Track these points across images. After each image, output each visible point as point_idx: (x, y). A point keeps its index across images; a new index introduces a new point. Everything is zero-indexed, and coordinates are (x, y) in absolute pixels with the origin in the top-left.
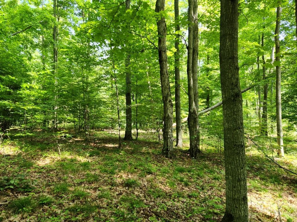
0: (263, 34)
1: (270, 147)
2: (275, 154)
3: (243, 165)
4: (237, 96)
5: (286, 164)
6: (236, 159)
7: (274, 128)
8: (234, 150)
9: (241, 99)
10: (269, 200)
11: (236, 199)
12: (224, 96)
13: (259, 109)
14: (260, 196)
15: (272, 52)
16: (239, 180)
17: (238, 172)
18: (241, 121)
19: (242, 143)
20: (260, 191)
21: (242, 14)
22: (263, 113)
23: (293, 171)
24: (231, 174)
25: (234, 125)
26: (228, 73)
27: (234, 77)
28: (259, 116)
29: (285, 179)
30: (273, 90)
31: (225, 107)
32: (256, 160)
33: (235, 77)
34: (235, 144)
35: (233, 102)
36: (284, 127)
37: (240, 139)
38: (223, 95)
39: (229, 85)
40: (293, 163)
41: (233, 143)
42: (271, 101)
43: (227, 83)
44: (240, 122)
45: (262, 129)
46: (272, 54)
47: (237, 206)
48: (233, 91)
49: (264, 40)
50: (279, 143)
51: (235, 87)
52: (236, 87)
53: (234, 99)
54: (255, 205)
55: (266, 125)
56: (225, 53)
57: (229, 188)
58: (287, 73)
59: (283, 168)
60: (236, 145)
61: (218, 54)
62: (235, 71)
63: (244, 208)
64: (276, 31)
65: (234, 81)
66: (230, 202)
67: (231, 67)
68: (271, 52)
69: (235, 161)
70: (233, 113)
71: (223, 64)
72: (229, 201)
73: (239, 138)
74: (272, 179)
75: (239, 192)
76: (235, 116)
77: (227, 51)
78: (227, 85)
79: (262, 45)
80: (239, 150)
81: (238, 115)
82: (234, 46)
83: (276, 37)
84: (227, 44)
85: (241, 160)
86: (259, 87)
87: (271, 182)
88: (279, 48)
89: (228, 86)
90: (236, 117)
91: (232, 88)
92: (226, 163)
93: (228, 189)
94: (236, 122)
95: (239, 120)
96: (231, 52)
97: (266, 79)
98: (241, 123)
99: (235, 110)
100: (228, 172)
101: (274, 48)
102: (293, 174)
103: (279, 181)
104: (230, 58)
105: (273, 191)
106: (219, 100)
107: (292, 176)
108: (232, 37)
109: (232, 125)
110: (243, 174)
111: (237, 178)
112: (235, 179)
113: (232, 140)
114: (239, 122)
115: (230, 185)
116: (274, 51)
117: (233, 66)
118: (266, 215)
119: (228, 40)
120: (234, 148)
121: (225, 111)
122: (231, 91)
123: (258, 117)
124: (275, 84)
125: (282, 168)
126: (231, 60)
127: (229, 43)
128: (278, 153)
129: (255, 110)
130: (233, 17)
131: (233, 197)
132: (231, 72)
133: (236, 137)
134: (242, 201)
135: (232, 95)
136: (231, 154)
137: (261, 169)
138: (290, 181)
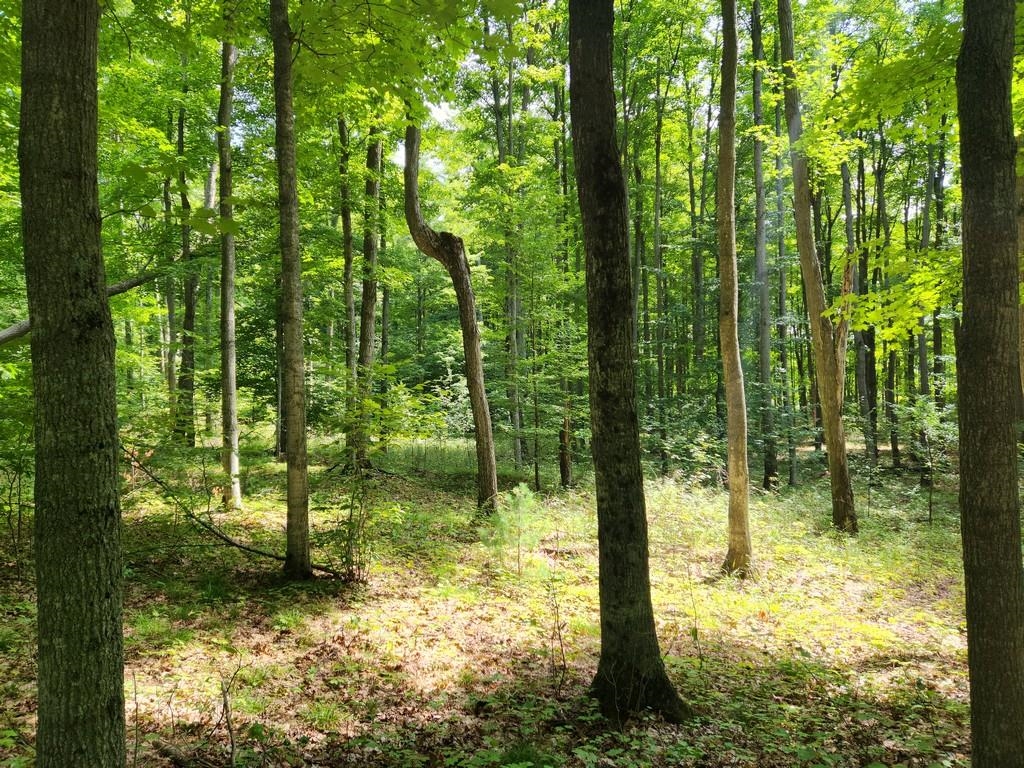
0: (182, 111)
1: (201, 482)
2: (217, 500)
3: (112, 584)
4: (92, 327)
5: (247, 528)
6: (83, 566)
7: (213, 417)
8: (79, 532)
9: (108, 337)
10: (194, 668)
11: (80, 721)
12: (41, 318)
13: (171, 356)
14: (166, 665)
15: (210, 176)
16: (95, 645)
17: (92, 612)
18: (109, 418)
19: (109, 501)
20: (167, 643)
21: (110, 14)
22: (183, 374)
23: (262, 549)
24: (64, 629)
25: (81, 433)
26: (57, 228)
27: (82, 248)
28: (170, 377)
29: (241, 577)
30: (212, 296)
31: (43, 364)
32: (157, 532)
33: (86, 251)
34: (81, 509)
35: (76, 348)
36: (242, 413)
37: (101, 485)
38: (36, 316)
39: (61, 278)
40: (264, 523)
41: (72, 507)
42: (205, 329)
43: (54, 270)
44: (103, 424)
45: (180, 428)
46: (210, 183)
47: (84, 747)
48: (80, 302)
49: (185, 130)
50: (228, 467)
51: (86, 288)
52: (90, 289)
53: (81, 337)
54: (148, 701)
55: (191, 413)
56: (42, 148)
57: (54, 686)
58: (252, 252)
59: (237, 546)
60: (85, 511)
61: (12, 131)
62: (84, 226)
63: (110, 743)
64: (223, 117)
65: (84, 265)
66: (55, 740)
67: (72, 210)
68: (206, 174)
69: (81, 573)
70: (78, 388)
71: (36, 188)
72: (52, 740)
73: (98, 484)
74: (205, 590)
75: (93, 687)
76: (85, 402)
77: (55, 142)
78: (54, 278)
79: (180, 144)
80: (99, 529)
81: (96, 397)
82: (81, 129)
83: (220, 135)
84: (54, 117)
85: (102, 565)
86: (170, 282)
87: (202, 602)
88: (229, 170)
89: (58, 284)
90: (89, 404)
91: (75, 291)
92: (43, 588)
93: (46, 692)
94: (87, 422)
95: (99, 416)
96: (69, 149)
97: (191, 259)
98: (107, 426)
99: (85, 378)
100: (49, 623)
101: (217, 168)
102: (263, 559)
103: (227, 591)
104: (67, 175)
105: (207, 633)
106: (17, 312)
107: (261, 562)
108: (75, 95)
109: (71, 437)
110: (109, 618)
111: (87, 638)
112: (78, 645)
113: (71, 494)
114: (100, 425)
115: (55, 673)
116: (216, 175)
117: (77, 205)
118: (184, 728)
119: (56, 101)
120: (76, 524)
121: (44, 379)
122: (69, 302)
123: (166, 382)
124: (217, 279)
125: (234, 544)
126: (70, 181)
127: (61, 113)
128: (224, 500)
129: (157, 358)
130: (77, 19)
131: (68, 715)
132: (72, 227)
133: (85, 483)
134: (103, 718)
135: (74, 320)
136: (65, 550)
137: (174, 562)
138: (255, 581)
